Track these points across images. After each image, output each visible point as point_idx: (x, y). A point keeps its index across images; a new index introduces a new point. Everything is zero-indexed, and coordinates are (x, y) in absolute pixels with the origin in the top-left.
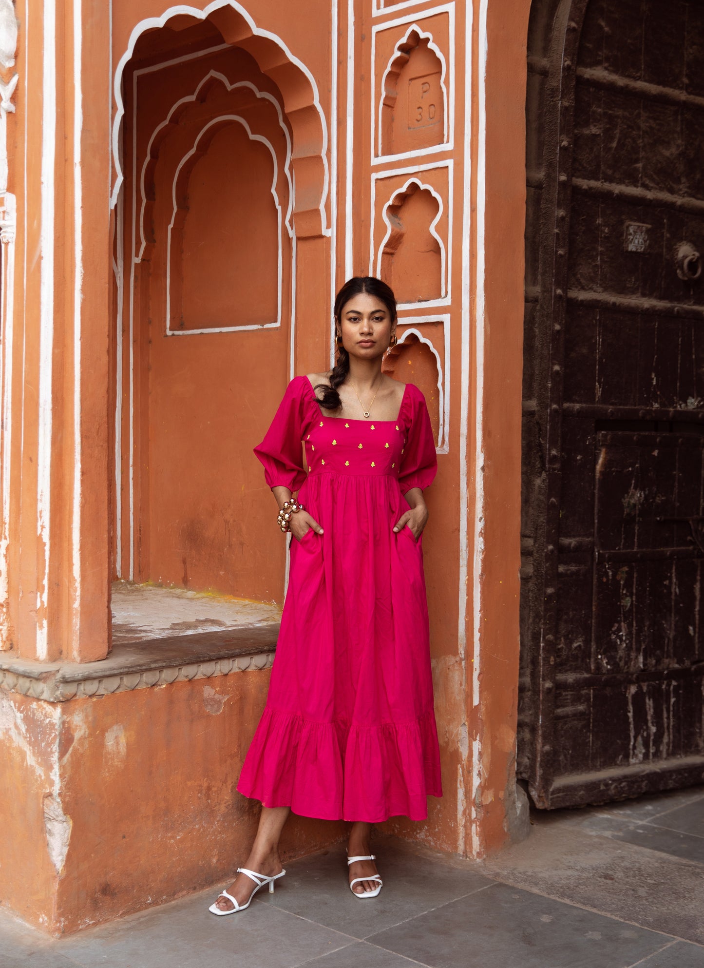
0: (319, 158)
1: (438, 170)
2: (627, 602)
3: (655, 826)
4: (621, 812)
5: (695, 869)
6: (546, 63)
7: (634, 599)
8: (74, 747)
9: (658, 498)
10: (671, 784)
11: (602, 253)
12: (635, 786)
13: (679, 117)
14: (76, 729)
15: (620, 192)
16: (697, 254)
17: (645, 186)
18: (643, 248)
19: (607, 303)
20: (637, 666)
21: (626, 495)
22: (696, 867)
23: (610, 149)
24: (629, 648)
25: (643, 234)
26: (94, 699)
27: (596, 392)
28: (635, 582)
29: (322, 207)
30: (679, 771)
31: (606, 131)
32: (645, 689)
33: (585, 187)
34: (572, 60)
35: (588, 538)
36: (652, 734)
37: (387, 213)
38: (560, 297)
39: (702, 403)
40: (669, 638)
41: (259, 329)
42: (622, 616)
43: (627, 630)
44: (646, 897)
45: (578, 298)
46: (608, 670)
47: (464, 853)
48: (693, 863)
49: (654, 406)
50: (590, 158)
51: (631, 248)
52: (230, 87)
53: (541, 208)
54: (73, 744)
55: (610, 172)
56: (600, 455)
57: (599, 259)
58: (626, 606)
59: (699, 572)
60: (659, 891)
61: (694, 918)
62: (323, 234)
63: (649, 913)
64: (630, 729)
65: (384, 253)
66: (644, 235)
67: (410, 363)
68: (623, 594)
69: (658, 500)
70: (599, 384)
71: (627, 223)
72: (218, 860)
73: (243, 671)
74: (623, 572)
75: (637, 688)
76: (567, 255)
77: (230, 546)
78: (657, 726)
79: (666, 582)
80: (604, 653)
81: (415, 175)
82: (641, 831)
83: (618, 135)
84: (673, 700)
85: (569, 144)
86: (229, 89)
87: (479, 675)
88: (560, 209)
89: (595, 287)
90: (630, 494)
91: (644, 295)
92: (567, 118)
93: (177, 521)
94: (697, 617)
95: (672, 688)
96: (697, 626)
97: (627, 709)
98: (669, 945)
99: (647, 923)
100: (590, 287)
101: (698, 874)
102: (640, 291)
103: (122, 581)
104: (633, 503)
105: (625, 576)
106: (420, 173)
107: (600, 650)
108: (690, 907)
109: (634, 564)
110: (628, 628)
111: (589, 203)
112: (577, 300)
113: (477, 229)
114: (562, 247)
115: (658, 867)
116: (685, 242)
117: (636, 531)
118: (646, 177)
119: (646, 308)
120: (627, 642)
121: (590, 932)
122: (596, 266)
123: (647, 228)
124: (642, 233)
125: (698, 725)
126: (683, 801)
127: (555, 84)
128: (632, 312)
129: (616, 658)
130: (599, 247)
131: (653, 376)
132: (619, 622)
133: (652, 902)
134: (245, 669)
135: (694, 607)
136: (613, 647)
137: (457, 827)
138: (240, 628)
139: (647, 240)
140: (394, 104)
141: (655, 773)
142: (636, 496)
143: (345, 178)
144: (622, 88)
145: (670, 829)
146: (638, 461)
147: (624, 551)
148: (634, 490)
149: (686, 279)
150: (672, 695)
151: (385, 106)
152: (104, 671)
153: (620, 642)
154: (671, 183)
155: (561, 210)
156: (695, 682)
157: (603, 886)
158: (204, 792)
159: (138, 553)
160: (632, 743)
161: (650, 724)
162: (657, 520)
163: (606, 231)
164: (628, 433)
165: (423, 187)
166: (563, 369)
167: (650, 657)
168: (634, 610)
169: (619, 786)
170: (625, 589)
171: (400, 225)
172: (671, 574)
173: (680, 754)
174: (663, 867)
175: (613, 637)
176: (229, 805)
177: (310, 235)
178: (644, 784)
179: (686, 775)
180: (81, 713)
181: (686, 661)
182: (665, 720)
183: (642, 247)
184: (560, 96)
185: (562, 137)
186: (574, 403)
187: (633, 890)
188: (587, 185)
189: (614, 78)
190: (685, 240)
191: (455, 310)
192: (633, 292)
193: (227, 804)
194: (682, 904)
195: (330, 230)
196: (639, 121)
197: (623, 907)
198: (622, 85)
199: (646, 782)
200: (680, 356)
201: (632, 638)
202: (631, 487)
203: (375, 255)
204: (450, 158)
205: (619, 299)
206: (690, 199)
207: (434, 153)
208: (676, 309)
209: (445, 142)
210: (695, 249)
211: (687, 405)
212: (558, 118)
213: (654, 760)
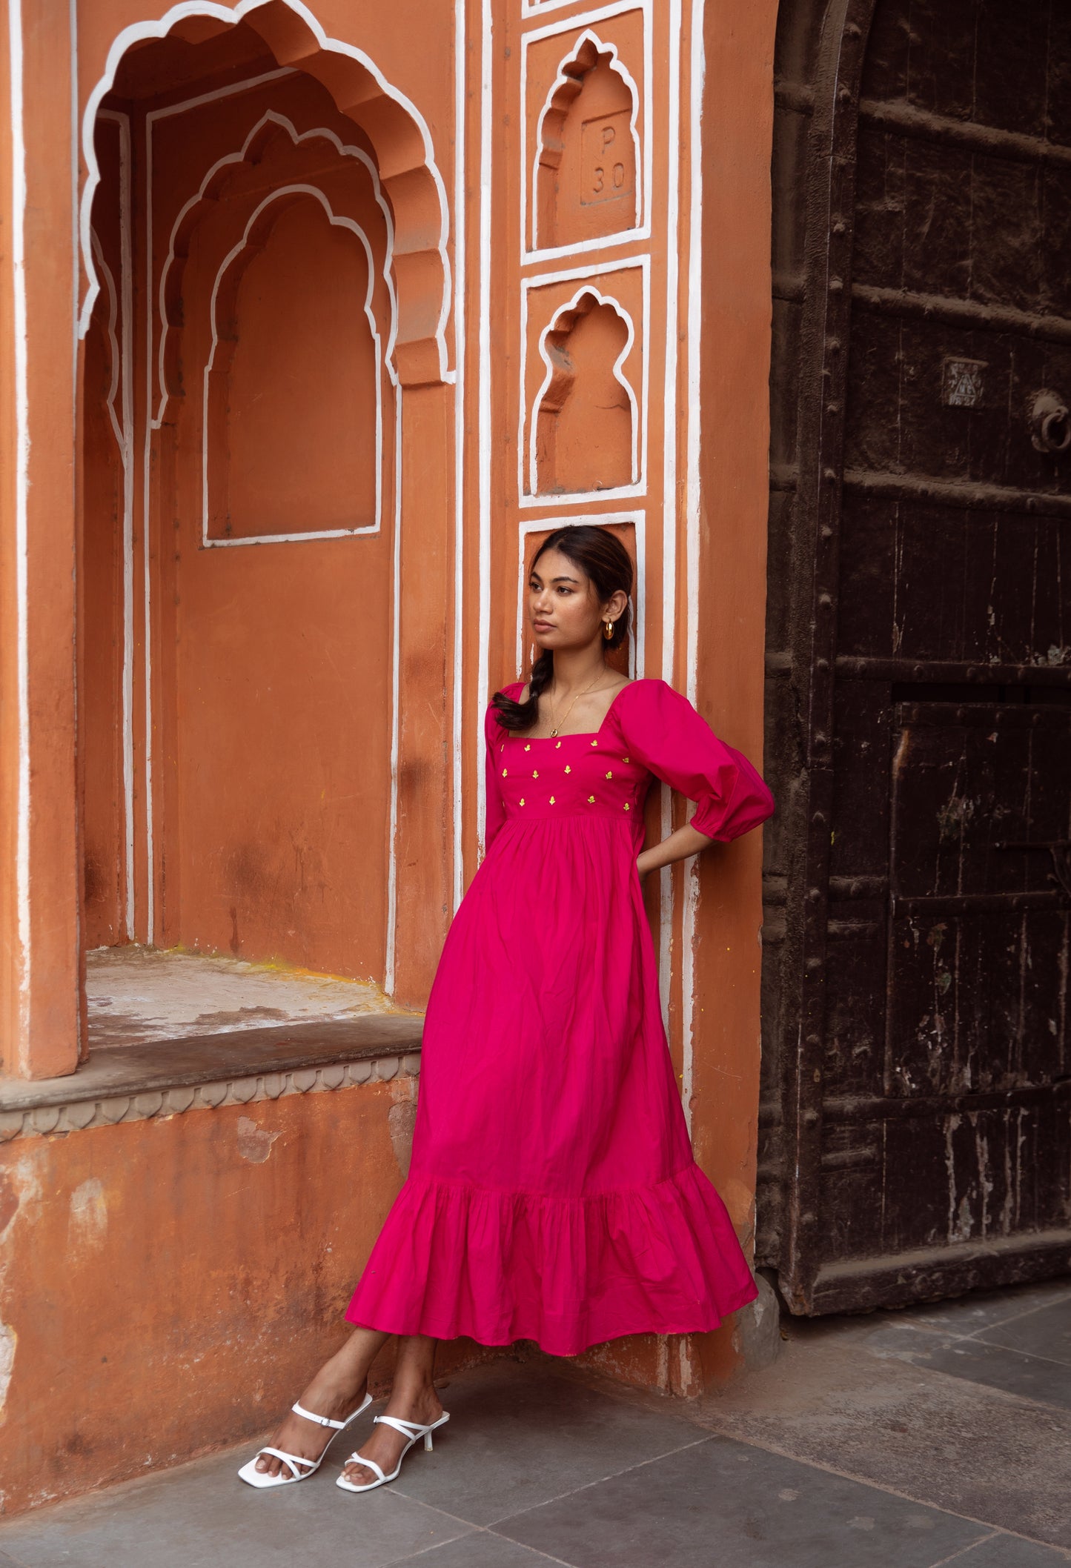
0: (436, 253)
1: (627, 272)
2: (945, 981)
3: (985, 1343)
4: (933, 1321)
5: (1042, 1414)
6: (810, 93)
7: (956, 976)
8: (19, 1216)
9: (998, 812)
10: (1016, 1276)
11: (904, 409)
12: (957, 1279)
13: (1037, 182)
14: (23, 1187)
15: (935, 308)
16: (1064, 410)
17: (978, 298)
18: (973, 400)
19: (913, 491)
20: (961, 1085)
21: (943, 806)
22: (1043, 1411)
23: (918, 235)
24: (947, 1056)
25: (974, 376)
26: (52, 1139)
27: (893, 638)
28: (958, 949)
29: (440, 335)
30: (1029, 1254)
31: (911, 206)
32: (974, 1121)
33: (875, 299)
34: (851, 88)
35: (879, 876)
36: (985, 1194)
37: (546, 344)
38: (831, 481)
40: (1015, 1041)
41: (346, 536)
42: (936, 1003)
43: (945, 1026)
44: (955, 1460)
45: (862, 484)
46: (912, 1091)
47: (666, 1386)
48: (1039, 1405)
49: (991, 661)
50: (885, 251)
51: (954, 399)
52: (297, 139)
53: (801, 335)
54: (18, 1211)
55: (917, 274)
56: (901, 741)
57: (899, 418)
58: (943, 988)
59: (1066, 932)
60: (979, 1451)
61: (1030, 1495)
62: (443, 379)
63: (956, 1487)
64: (950, 1186)
65: (542, 410)
66: (976, 378)
68: (938, 968)
69: (997, 814)
70: (898, 625)
71: (948, 358)
72: (264, 1397)
73: (305, 1093)
74: (938, 932)
75: (961, 1120)
76: (843, 413)
77: (304, 889)
78: (994, 1182)
79: (1012, 949)
80: (906, 1064)
81: (590, 281)
82: (961, 1352)
83: (931, 213)
84: (1021, 1139)
85: (847, 228)
86: (296, 142)
87: (692, 1099)
88: (832, 335)
89: (891, 464)
90: (950, 805)
91: (974, 478)
92: (844, 184)
93: (222, 848)
94: (1063, 1004)
95: (1020, 1119)
96: (1063, 1019)
97: (944, 1154)
98: (983, 1539)
99: (953, 1504)
100: (883, 464)
101: (1046, 1422)
102: (968, 470)
103: (136, 945)
104: (955, 821)
105: (941, 938)
106: (598, 278)
107: (900, 1058)
108: (1026, 1477)
109: (956, 919)
110: (947, 1023)
112: (862, 487)
113: (687, 370)
114: (835, 399)
115: (981, 1411)
116: (1045, 390)
117: (961, 866)
118: (979, 282)
119: (979, 500)
120: (945, 1045)
121: (857, 1518)
122: (895, 430)
123: (980, 366)
124: (971, 375)
125: (1063, 1179)
126: (1037, 1302)
127: (824, 128)
128: (956, 505)
129: (926, 1071)
130: (900, 400)
131: (990, 611)
132: (931, 1014)
133: (964, 1468)
134: (308, 1090)
135: (1059, 989)
136: (921, 1054)
137: (656, 1344)
138: (309, 1022)
139: (981, 386)
140: (558, 164)
141: (990, 1258)
142: (960, 808)
143: (478, 286)
144: (938, 134)
145: (1009, 1349)
146: (965, 751)
147: (940, 898)
148: (956, 799)
149: (1047, 451)
150: (1019, 1131)
151: (543, 167)
152: (68, 1093)
153: (932, 1046)
154: (1021, 291)
155: (833, 338)
156: (1059, 1110)
157: (888, 1441)
158: (239, 1287)
159: (160, 900)
160: (952, 1210)
161: (982, 1179)
162: (995, 846)
163: (911, 372)
164: (947, 704)
165: (602, 300)
166: (836, 600)
167: (984, 1070)
168: (957, 993)
169: (928, 1279)
170: (942, 960)
171: (568, 364)
172: (1020, 935)
173: (1033, 1227)
174: (990, 1412)
175: (922, 1037)
176: (282, 1308)
177: (421, 382)
178: (971, 1275)
179: (1042, 1260)
180: (30, 1160)
181: (1044, 1076)
182: (1009, 1172)
183: (971, 399)
184: (832, 148)
185: (834, 215)
186: (855, 656)
187: (936, 1449)
188: (879, 296)
189: (925, 116)
190: (1045, 386)
191: (652, 503)
192: (957, 473)
193: (279, 1306)
194: (1013, 1473)
195: (453, 373)
196: (967, 189)
197: (915, 1477)
198: (940, 129)
199: (975, 1271)
200: (1035, 578)
201: (953, 1039)
202: (952, 794)
203: (528, 413)
204: (645, 252)
205: (933, 484)
206: (1053, 318)
207: (620, 243)
208: (1029, 500)
209: (637, 226)
210: (1061, 400)
211: (1047, 660)
212: (828, 185)
213: (989, 1236)
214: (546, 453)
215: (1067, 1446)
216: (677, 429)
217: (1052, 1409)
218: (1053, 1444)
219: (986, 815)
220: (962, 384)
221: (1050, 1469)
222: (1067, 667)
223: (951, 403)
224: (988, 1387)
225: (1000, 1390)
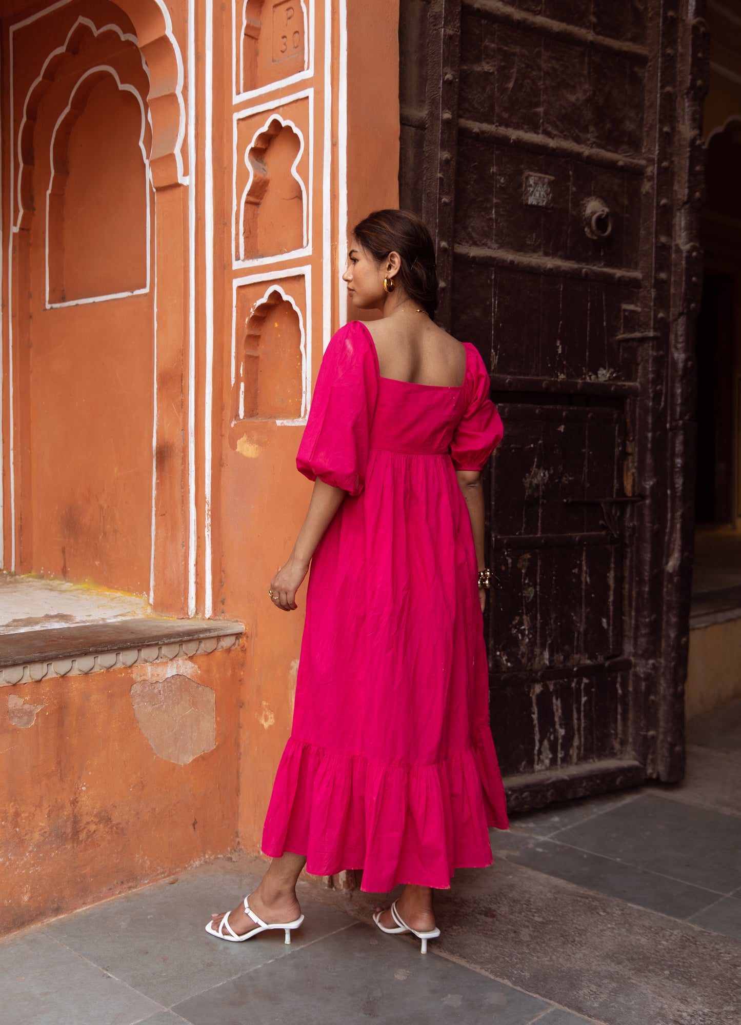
0: (173, 96)
1: (299, 102)
2: (530, 593)
3: (558, 843)
4: (523, 825)
5: (593, 901)
7: (538, 589)
9: (565, 478)
10: (581, 792)
11: (497, 206)
12: (539, 796)
13: (586, 59)
16: (607, 210)
17: (547, 133)
19: (504, 261)
20: (542, 663)
21: (527, 475)
22: (594, 898)
23: (506, 89)
24: (532, 643)
25: (545, 186)
27: (492, 360)
28: (539, 571)
29: (177, 152)
30: (590, 777)
31: (501, 69)
32: (551, 688)
33: (476, 130)
36: (560, 737)
37: (249, 157)
38: (445, 250)
39: (614, 375)
40: (579, 632)
41: (129, 296)
42: (524, 607)
43: (530, 624)
44: (528, 941)
45: (469, 255)
46: (508, 668)
48: (591, 893)
49: (560, 377)
50: (483, 98)
51: (532, 201)
52: (96, 33)
53: (423, 149)
55: (506, 115)
57: (493, 212)
58: (529, 597)
59: (613, 560)
60: (546, 933)
61: (579, 972)
62: (180, 182)
63: (526, 966)
64: (535, 732)
65: (247, 202)
66: (547, 187)
67: (276, 325)
68: (525, 584)
69: (564, 480)
70: (494, 351)
71: (527, 173)
72: (31, 898)
73: (62, 676)
74: (525, 559)
75: (543, 687)
76: (453, 204)
77: (105, 534)
78: (566, 729)
79: (576, 571)
80: (503, 649)
81: (276, 111)
82: (541, 850)
83: (514, 75)
84: (584, 699)
85: (455, 78)
86: (96, 35)
88: (444, 150)
89: (489, 242)
90: (532, 473)
91: (546, 254)
92: (452, 48)
93: (57, 508)
94: (611, 608)
95: (583, 686)
96: (611, 618)
97: (531, 710)
98: (542, 1014)
99: (522, 981)
100: (483, 242)
101: (596, 908)
102: (542, 249)
103: (4, 572)
104: (536, 484)
105: (527, 564)
106: (281, 108)
107: (499, 646)
108: (578, 956)
109: (537, 551)
110: (532, 622)
111: (482, 149)
112: (469, 257)
113: (338, 166)
114: (447, 194)
115: (550, 899)
116: (594, 198)
117: (540, 514)
118: (548, 123)
119: (550, 268)
120: (531, 636)
121: (449, 996)
122: (491, 219)
123: (549, 180)
124: (543, 185)
125: (613, 725)
126: (595, 810)
127: (438, 10)
128: (534, 272)
129: (517, 654)
130: (494, 199)
131: (558, 344)
132: (521, 615)
133: (533, 949)
134: (64, 674)
135: (608, 597)
136: (515, 642)
139: (550, 192)
140: (258, 35)
141: (562, 781)
142: (539, 476)
143: (204, 119)
145: (574, 847)
146: (542, 437)
147: (526, 536)
148: (536, 470)
149: (595, 238)
150: (583, 694)
151: (247, 37)
153: (522, 637)
154: (577, 131)
155: (445, 152)
156: (608, 679)
157: (481, 926)
158: (9, 819)
159: (19, 542)
160: (537, 748)
161: (557, 726)
162: (564, 502)
163: (502, 180)
164: (530, 406)
165: (284, 123)
167: (558, 653)
168: (538, 601)
169: (520, 797)
170: (527, 579)
171: (265, 171)
172: (581, 561)
173: (593, 758)
174: (556, 899)
175: (514, 631)
176: (45, 832)
177: (167, 184)
178: (550, 793)
179: (598, 781)
182: (575, 722)
183: (544, 201)
184: (443, 23)
185: (445, 69)
187: (515, 932)
188: (479, 128)
189: (510, 10)
190: (594, 195)
191: (316, 261)
192: (535, 250)
193: (42, 831)
194: (569, 952)
195: (187, 178)
196: (539, 61)
197: (497, 958)
198: (520, 19)
199: (552, 790)
200: (588, 322)
201: (536, 632)
202: (533, 465)
203: (238, 204)
204: (310, 87)
205: (518, 257)
206: (598, 150)
207: (294, 82)
208: (584, 270)
209: (305, 69)
210: (604, 205)
211: (597, 377)
212: (440, 48)
213: (562, 765)
214: (250, 232)
215: (609, 928)
216: (331, 207)
217: (600, 896)
218: (599, 926)
219: (557, 481)
220: (537, 190)
221: (596, 948)
222: (611, 382)
223: (530, 202)
224: (557, 879)
225: (565, 881)
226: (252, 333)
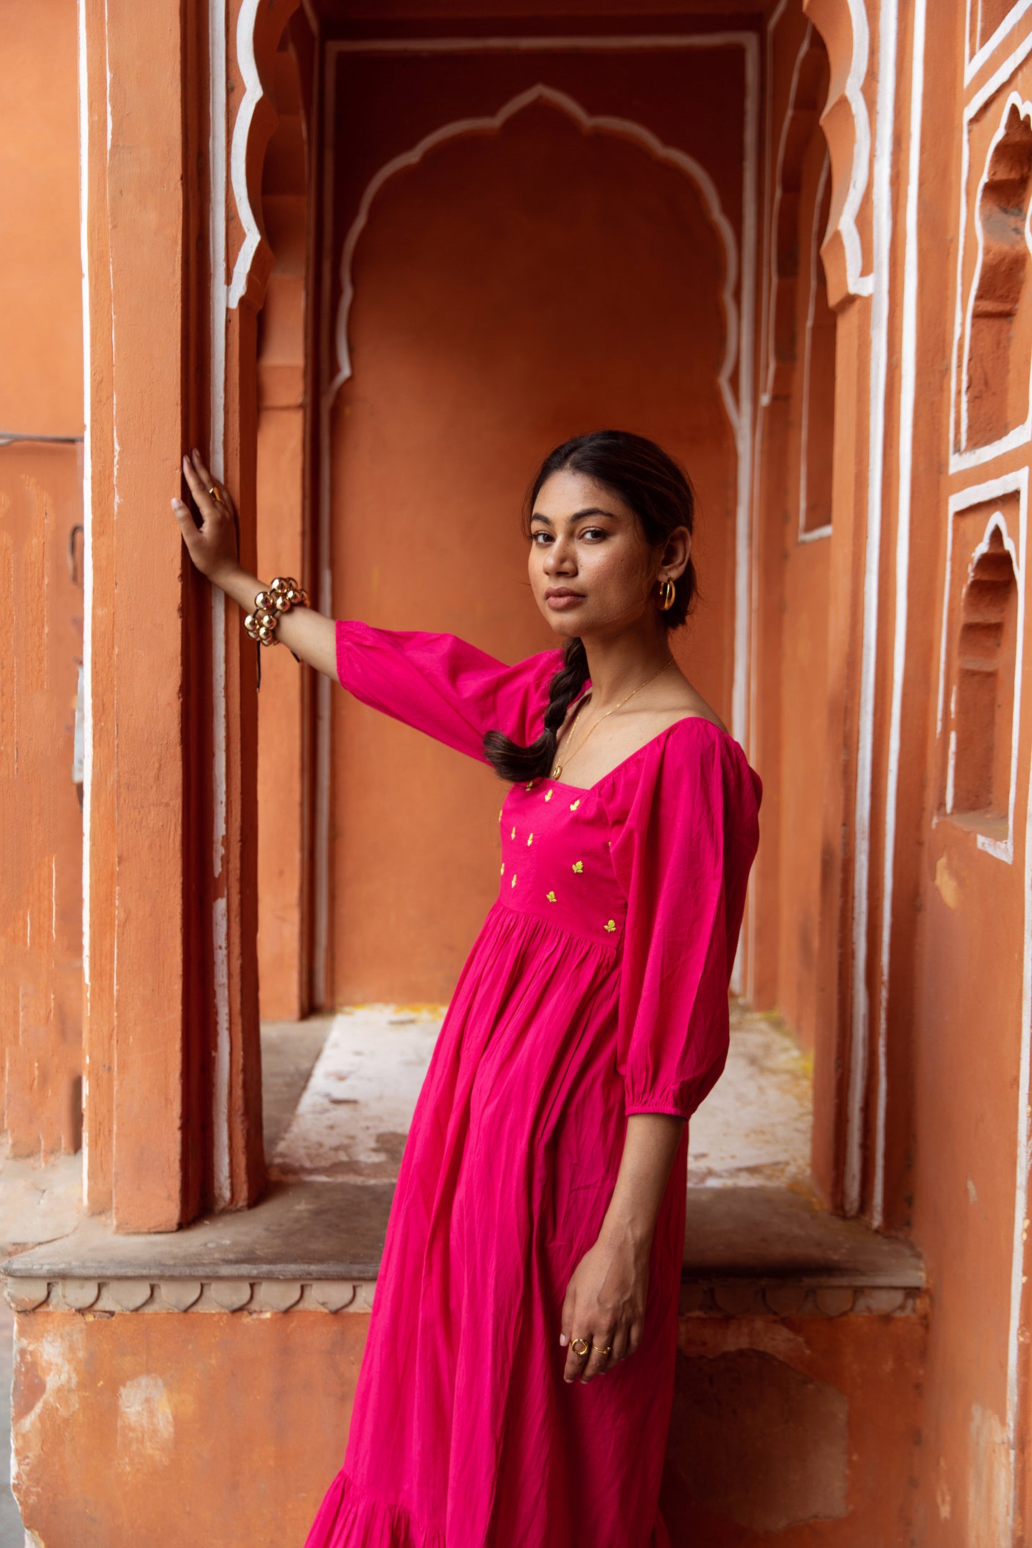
8: (46, 1403)
14: (50, 1370)
26: (90, 1318)
37: (981, 207)
54: (45, 1396)
62: (855, 291)
65: (977, 316)
171: (1019, 233)
203: (963, 323)
214: (986, 384)
226: (977, 618)
